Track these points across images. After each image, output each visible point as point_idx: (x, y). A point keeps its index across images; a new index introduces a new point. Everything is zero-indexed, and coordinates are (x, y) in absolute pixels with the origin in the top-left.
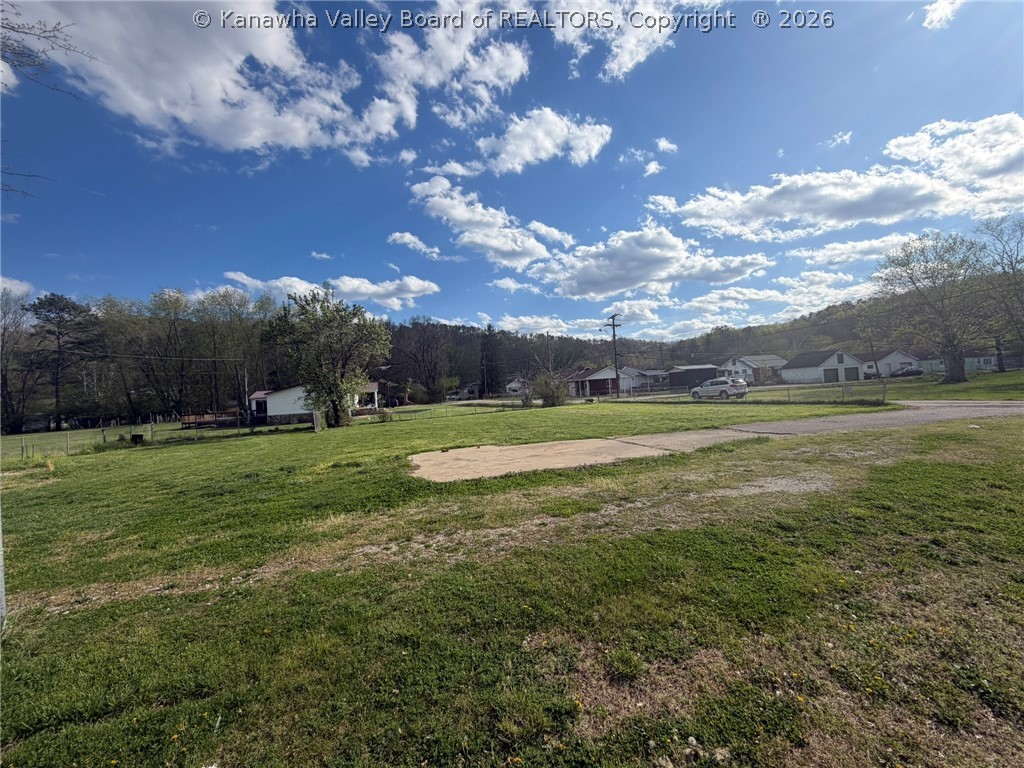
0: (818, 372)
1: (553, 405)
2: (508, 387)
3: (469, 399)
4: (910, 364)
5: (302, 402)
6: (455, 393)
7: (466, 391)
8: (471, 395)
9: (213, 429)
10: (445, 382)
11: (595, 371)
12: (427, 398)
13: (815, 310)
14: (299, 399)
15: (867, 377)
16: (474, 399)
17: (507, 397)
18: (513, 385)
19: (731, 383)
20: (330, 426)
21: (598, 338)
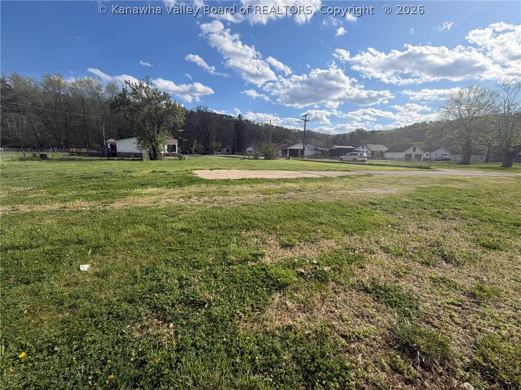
0: (402, 155)
1: (270, 159)
2: (247, 150)
3: (226, 154)
4: (446, 155)
5: (136, 145)
6: (219, 151)
7: (225, 150)
8: (228, 152)
9: (87, 156)
10: (214, 144)
11: (293, 145)
12: (204, 151)
13: (408, 125)
14: (134, 143)
15: (425, 160)
16: (229, 154)
17: (246, 155)
18: (250, 149)
19: (359, 155)
20: (151, 159)
21: (297, 129)
